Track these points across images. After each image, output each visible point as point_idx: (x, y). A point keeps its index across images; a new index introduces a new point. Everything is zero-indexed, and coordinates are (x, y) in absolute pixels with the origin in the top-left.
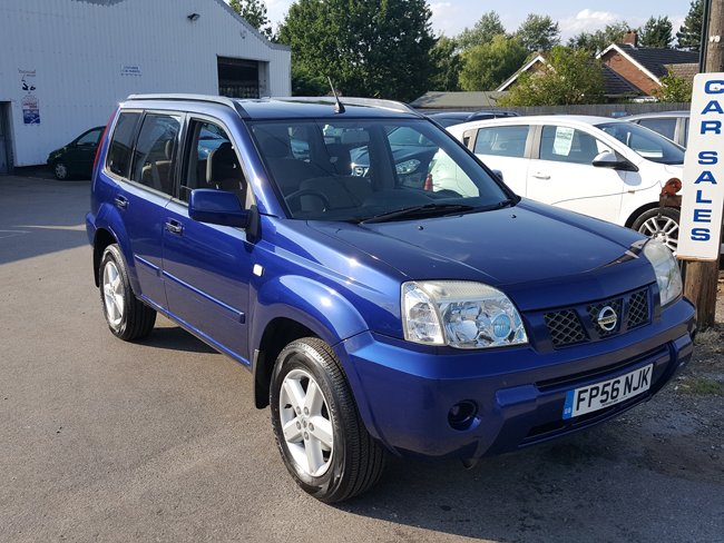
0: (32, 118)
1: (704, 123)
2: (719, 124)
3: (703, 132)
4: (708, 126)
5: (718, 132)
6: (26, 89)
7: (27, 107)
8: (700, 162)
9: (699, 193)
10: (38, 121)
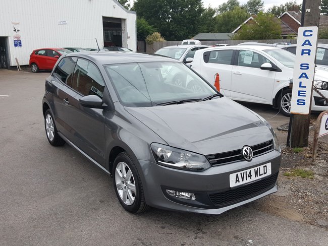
0: (18, 44)
1: (303, 50)
2: (310, 51)
3: (302, 54)
4: (305, 51)
5: (309, 55)
6: (15, 31)
7: (16, 39)
8: (301, 69)
9: (301, 83)
10: (21, 46)
